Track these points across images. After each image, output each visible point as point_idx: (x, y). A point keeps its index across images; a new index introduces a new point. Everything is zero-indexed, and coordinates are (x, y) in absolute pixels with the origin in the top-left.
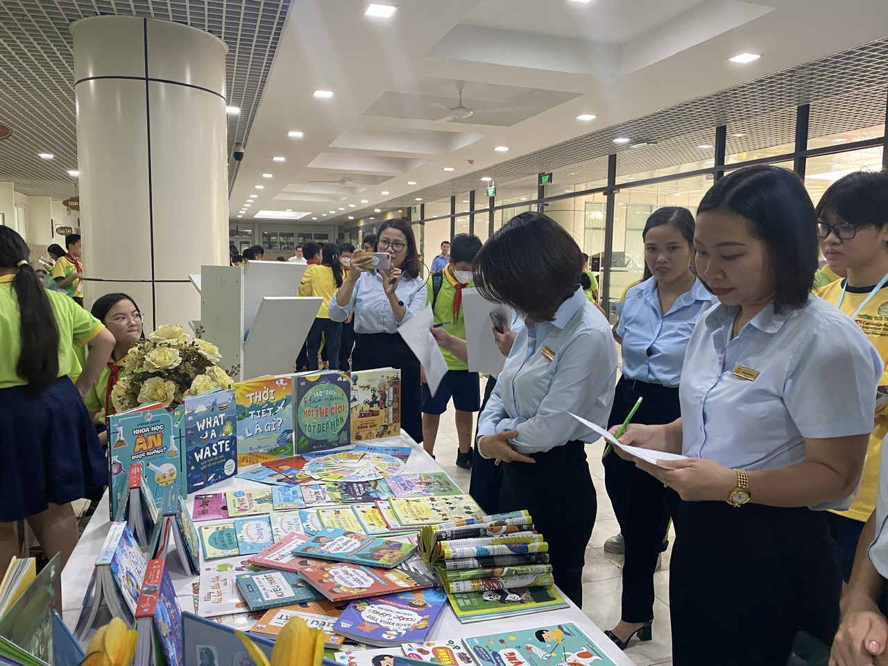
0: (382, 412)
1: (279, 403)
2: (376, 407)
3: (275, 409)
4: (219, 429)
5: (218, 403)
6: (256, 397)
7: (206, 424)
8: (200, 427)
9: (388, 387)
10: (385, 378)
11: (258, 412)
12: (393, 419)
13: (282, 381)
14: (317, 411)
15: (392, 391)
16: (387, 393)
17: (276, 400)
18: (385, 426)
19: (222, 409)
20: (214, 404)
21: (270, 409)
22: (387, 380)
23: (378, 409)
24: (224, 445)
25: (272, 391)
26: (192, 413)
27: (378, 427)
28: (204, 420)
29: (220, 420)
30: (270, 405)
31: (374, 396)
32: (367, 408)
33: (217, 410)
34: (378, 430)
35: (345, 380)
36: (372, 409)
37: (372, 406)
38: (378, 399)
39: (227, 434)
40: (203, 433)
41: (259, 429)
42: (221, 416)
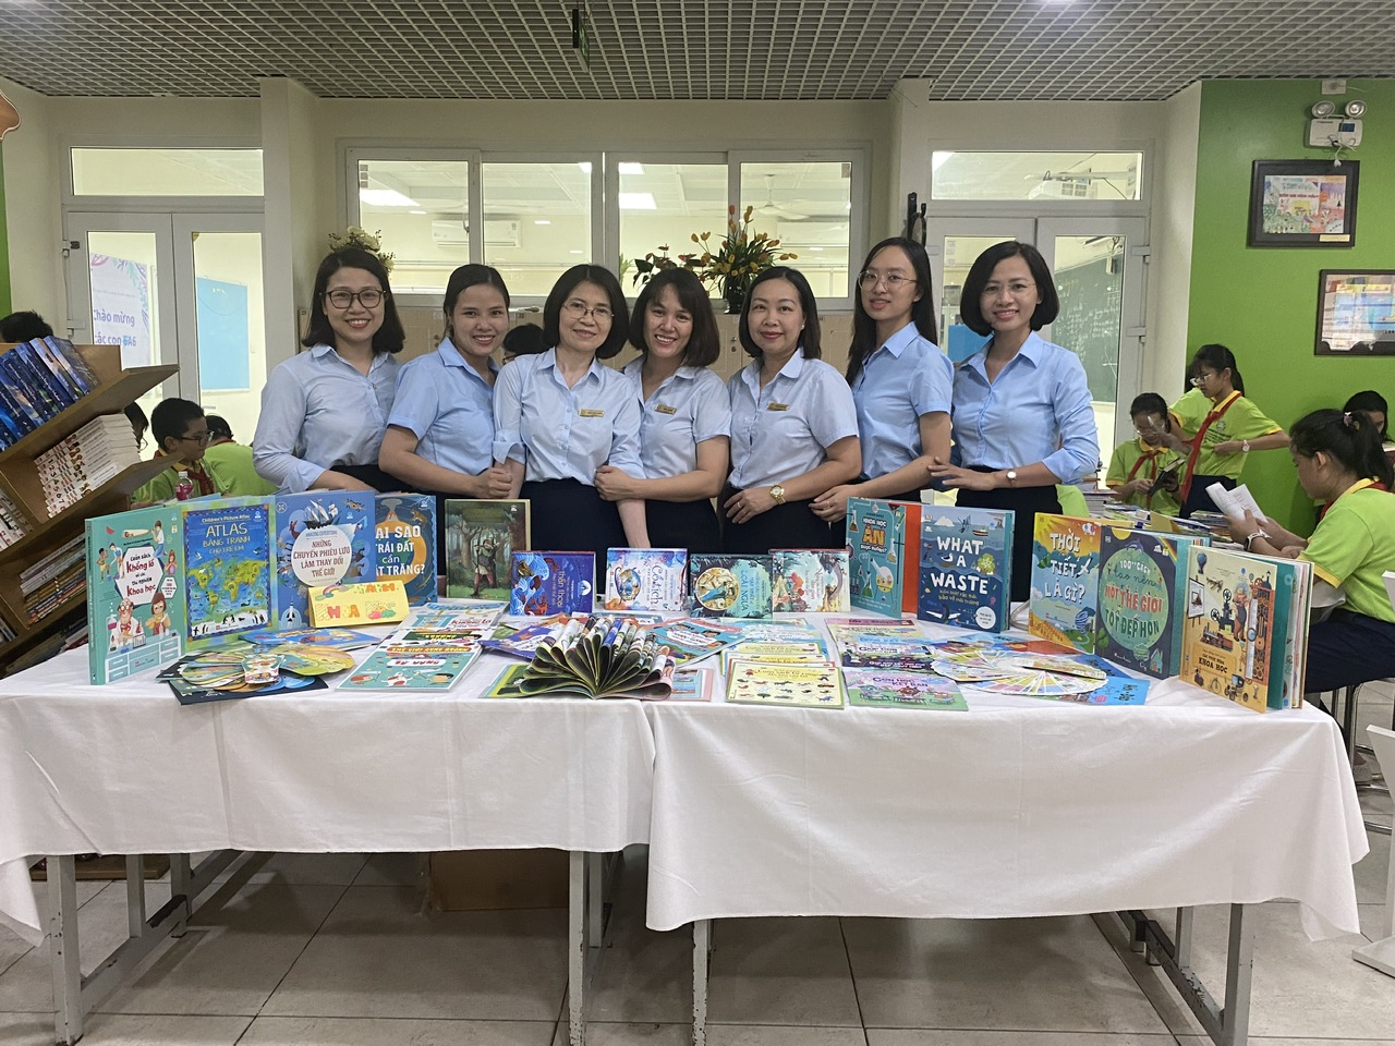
0: (1237, 645)
1: (1083, 560)
2: (1227, 633)
3: (1077, 569)
4: (972, 559)
5: (972, 522)
6: (1060, 541)
7: (950, 544)
8: (943, 545)
9: (1250, 597)
10: (1247, 575)
11: (1060, 564)
12: (1254, 672)
13: (1089, 525)
14: (1123, 594)
15: (1255, 608)
16: (1247, 608)
17: (1080, 555)
18: (1239, 678)
19: (978, 534)
20: (966, 523)
21: (1073, 566)
22: (1249, 583)
23: (1231, 638)
24: (978, 583)
25: (1077, 539)
26: (931, 524)
27: (1229, 675)
28: (948, 539)
29: (973, 548)
30: (1073, 560)
31: (1226, 605)
32: (1215, 627)
33: (969, 532)
34: (1229, 683)
35: (1165, 553)
36: (1222, 632)
37: (1222, 627)
38: (1233, 617)
39: (984, 571)
40: (945, 553)
41: (1059, 590)
42: (978, 543)
